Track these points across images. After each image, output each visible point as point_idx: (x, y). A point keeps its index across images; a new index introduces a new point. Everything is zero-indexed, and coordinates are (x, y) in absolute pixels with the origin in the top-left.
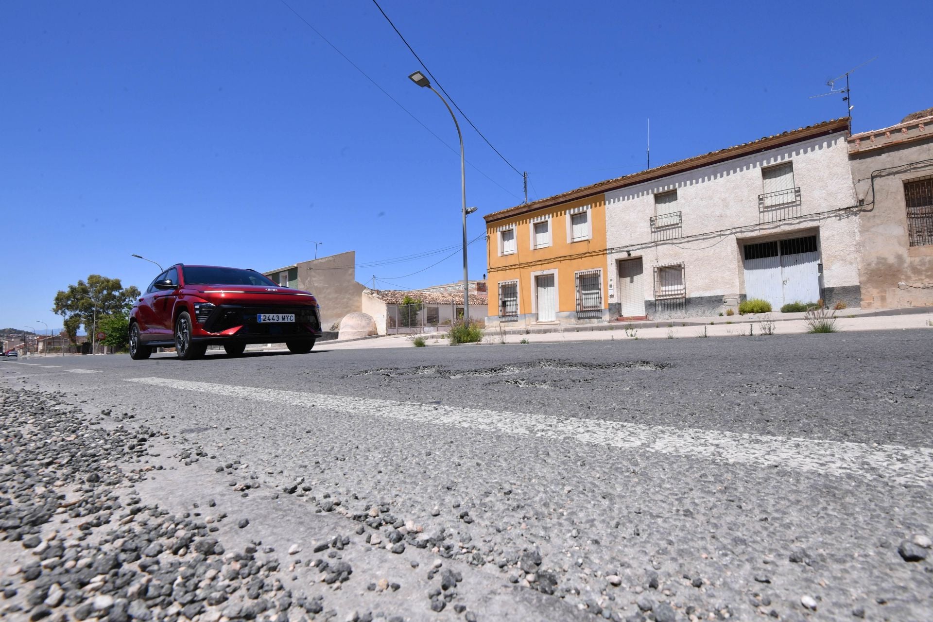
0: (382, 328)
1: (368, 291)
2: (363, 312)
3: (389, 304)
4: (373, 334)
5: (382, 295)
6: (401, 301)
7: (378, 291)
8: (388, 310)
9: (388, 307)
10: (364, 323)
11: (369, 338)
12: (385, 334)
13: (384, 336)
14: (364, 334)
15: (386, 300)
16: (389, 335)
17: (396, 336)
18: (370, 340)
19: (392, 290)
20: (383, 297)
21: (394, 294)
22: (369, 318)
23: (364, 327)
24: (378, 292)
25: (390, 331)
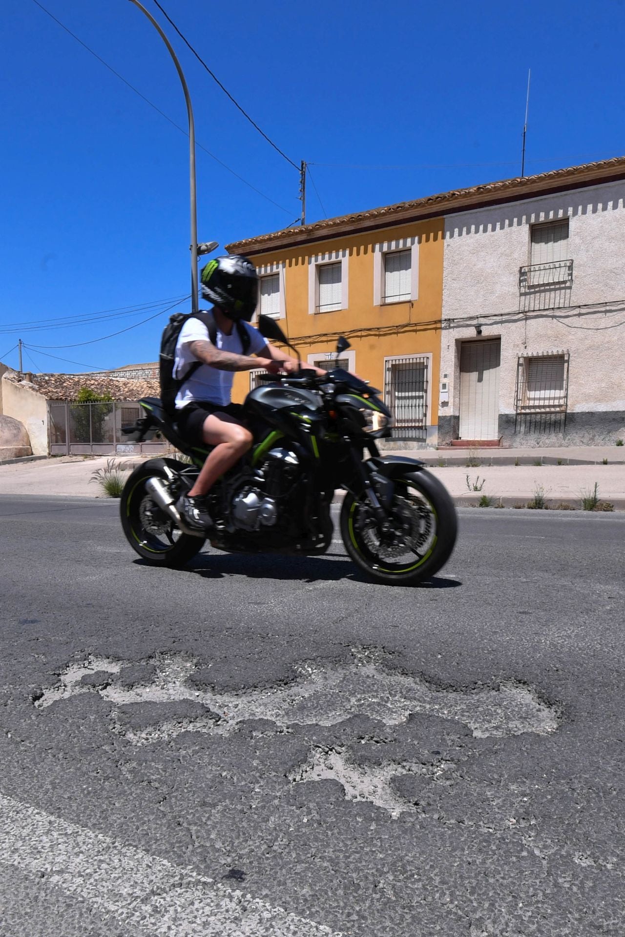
0: (40, 443)
1: (12, 375)
2: (5, 413)
3: (53, 403)
4: (24, 455)
5: (39, 383)
6: (73, 395)
7: (30, 375)
8: (51, 411)
9: (50, 406)
10: (7, 434)
11: (16, 462)
12: (46, 454)
13: (44, 457)
14: (8, 454)
15: (46, 393)
16: (54, 456)
17: (67, 458)
18: (20, 465)
19: (56, 373)
20: (41, 386)
21: (60, 381)
22: (17, 426)
23: (7, 442)
24: (31, 377)
25: (56, 450)
